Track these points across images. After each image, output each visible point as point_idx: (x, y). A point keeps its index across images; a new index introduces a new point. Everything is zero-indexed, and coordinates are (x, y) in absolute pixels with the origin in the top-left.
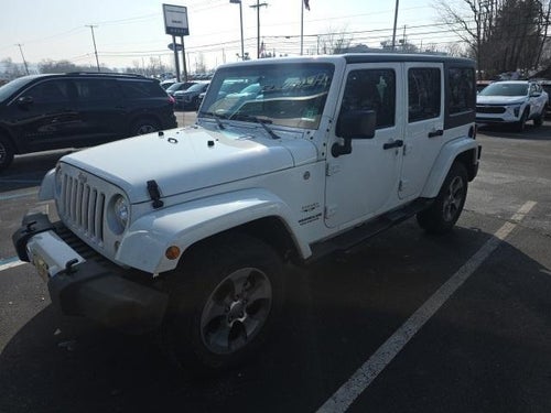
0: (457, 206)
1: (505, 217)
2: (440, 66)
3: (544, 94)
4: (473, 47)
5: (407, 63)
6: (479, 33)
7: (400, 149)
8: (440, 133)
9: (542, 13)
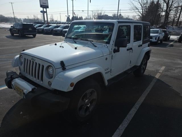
0: (144, 68)
1: (157, 71)
2: (142, 24)
3: (163, 33)
4: (141, 17)
5: (133, 24)
6: (143, 13)
7: (131, 50)
8: (141, 46)
9: (161, 8)
